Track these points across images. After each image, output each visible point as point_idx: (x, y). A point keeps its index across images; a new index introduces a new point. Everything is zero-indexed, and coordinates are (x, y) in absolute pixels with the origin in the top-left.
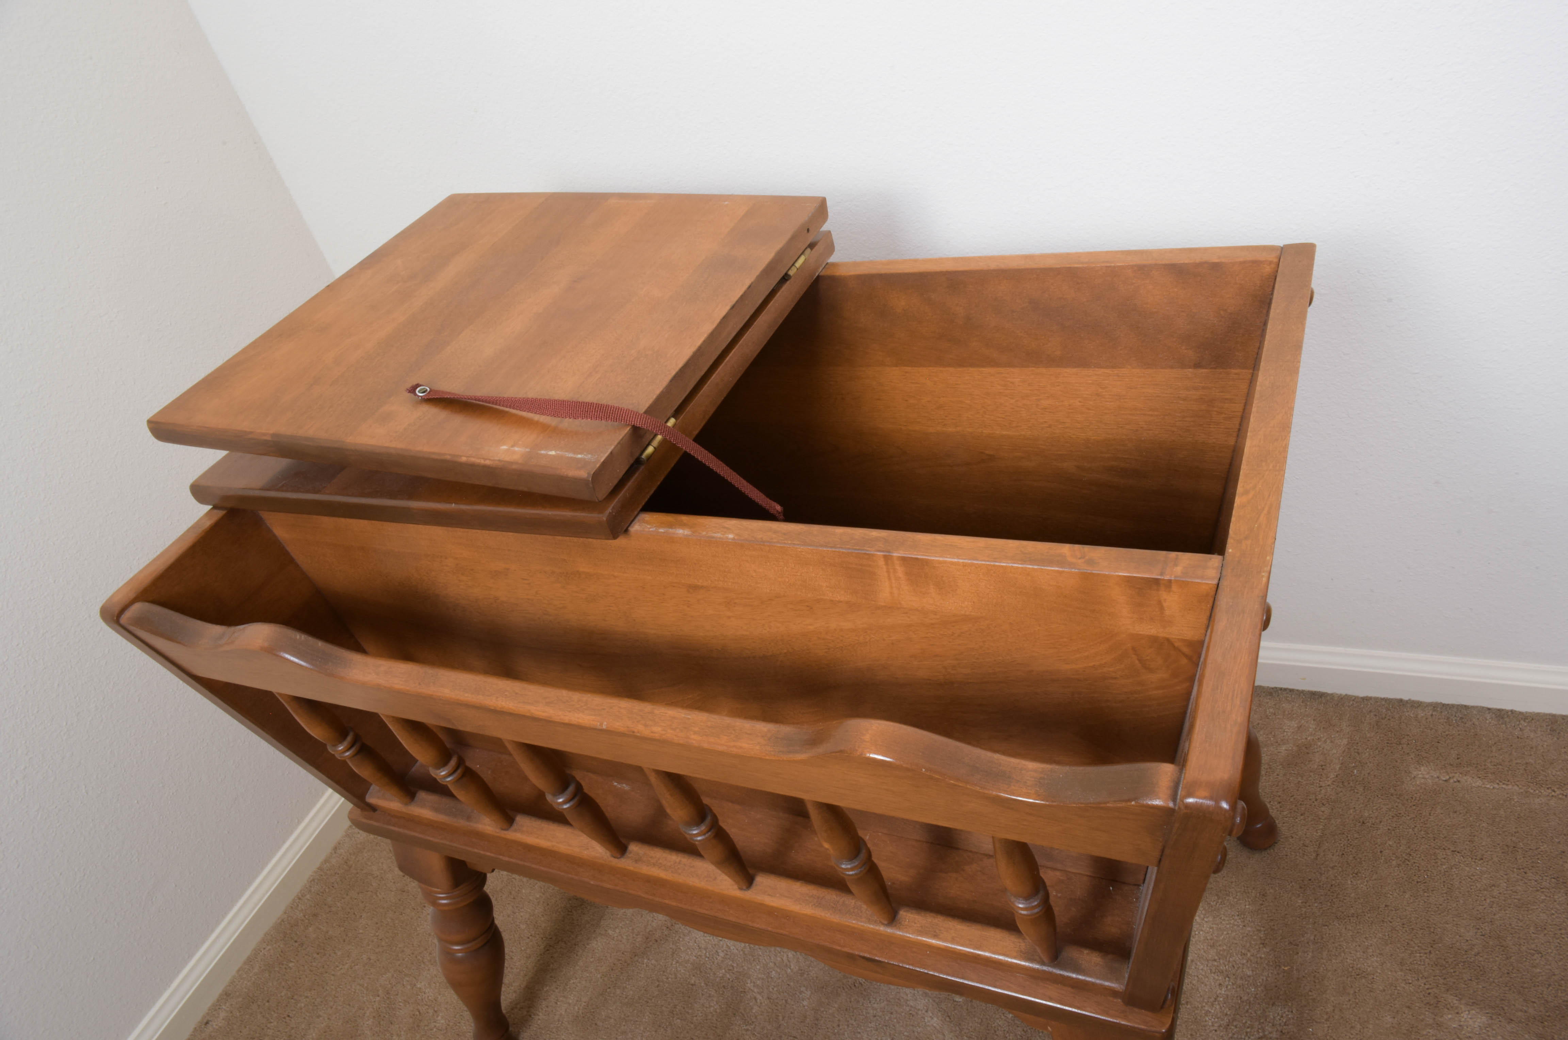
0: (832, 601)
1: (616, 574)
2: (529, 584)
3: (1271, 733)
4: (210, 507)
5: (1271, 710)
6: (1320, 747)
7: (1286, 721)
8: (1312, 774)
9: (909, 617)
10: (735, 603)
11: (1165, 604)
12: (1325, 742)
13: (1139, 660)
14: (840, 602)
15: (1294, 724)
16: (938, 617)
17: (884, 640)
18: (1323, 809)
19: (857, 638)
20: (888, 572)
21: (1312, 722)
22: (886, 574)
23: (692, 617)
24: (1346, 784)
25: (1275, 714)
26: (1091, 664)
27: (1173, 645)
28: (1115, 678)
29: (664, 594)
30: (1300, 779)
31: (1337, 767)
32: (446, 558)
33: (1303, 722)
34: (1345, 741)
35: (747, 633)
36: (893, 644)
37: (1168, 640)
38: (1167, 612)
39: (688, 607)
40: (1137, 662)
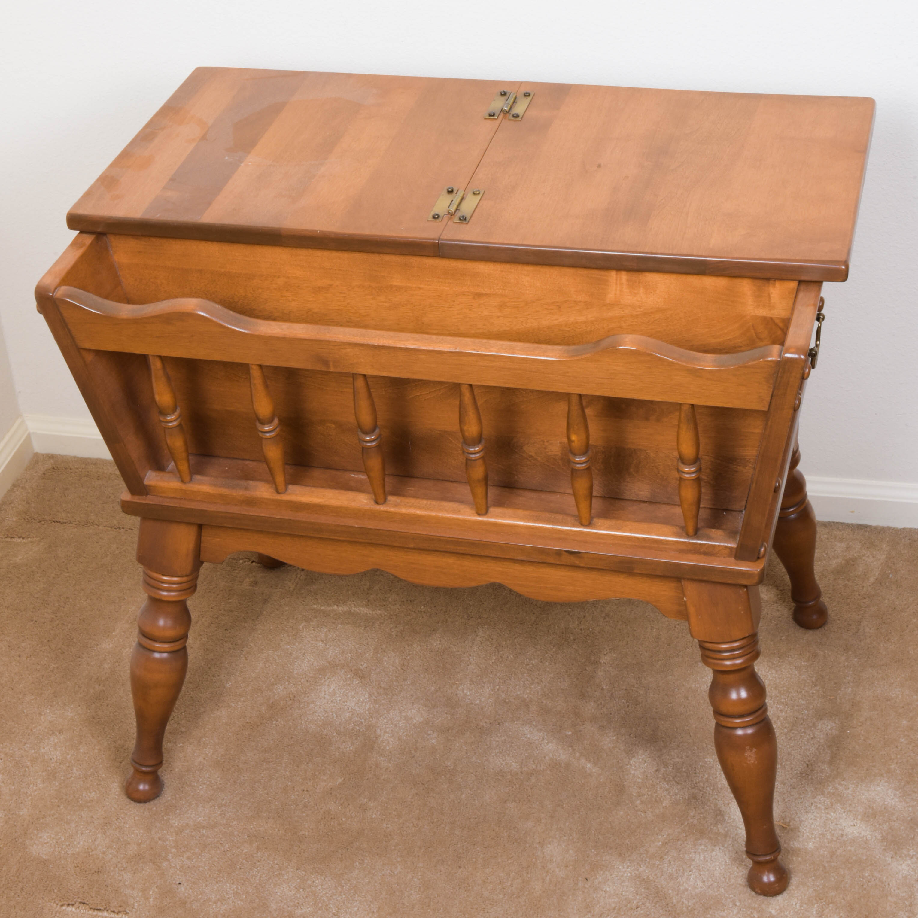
0: (575, 301)
1: (422, 286)
2: (345, 297)
3: (824, 552)
4: (78, 232)
5: (825, 536)
6: (864, 560)
7: (836, 543)
8: (856, 579)
9: (623, 311)
10: (506, 306)
11: (772, 296)
12: (868, 557)
13: (756, 333)
14: (580, 302)
15: (844, 545)
16: (642, 310)
17: (604, 328)
18: (864, 601)
19: (585, 328)
20: (616, 280)
21: (859, 543)
22: (615, 282)
23: (470, 318)
24: (883, 584)
25: (828, 539)
26: (728, 338)
27: (774, 322)
28: (741, 347)
29: (454, 301)
30: (846, 582)
31: (877, 574)
32: (278, 278)
33: (851, 543)
34: (884, 556)
35: (508, 329)
36: (609, 331)
37: (771, 319)
38: (772, 301)
39: (470, 310)
40: (754, 334)
